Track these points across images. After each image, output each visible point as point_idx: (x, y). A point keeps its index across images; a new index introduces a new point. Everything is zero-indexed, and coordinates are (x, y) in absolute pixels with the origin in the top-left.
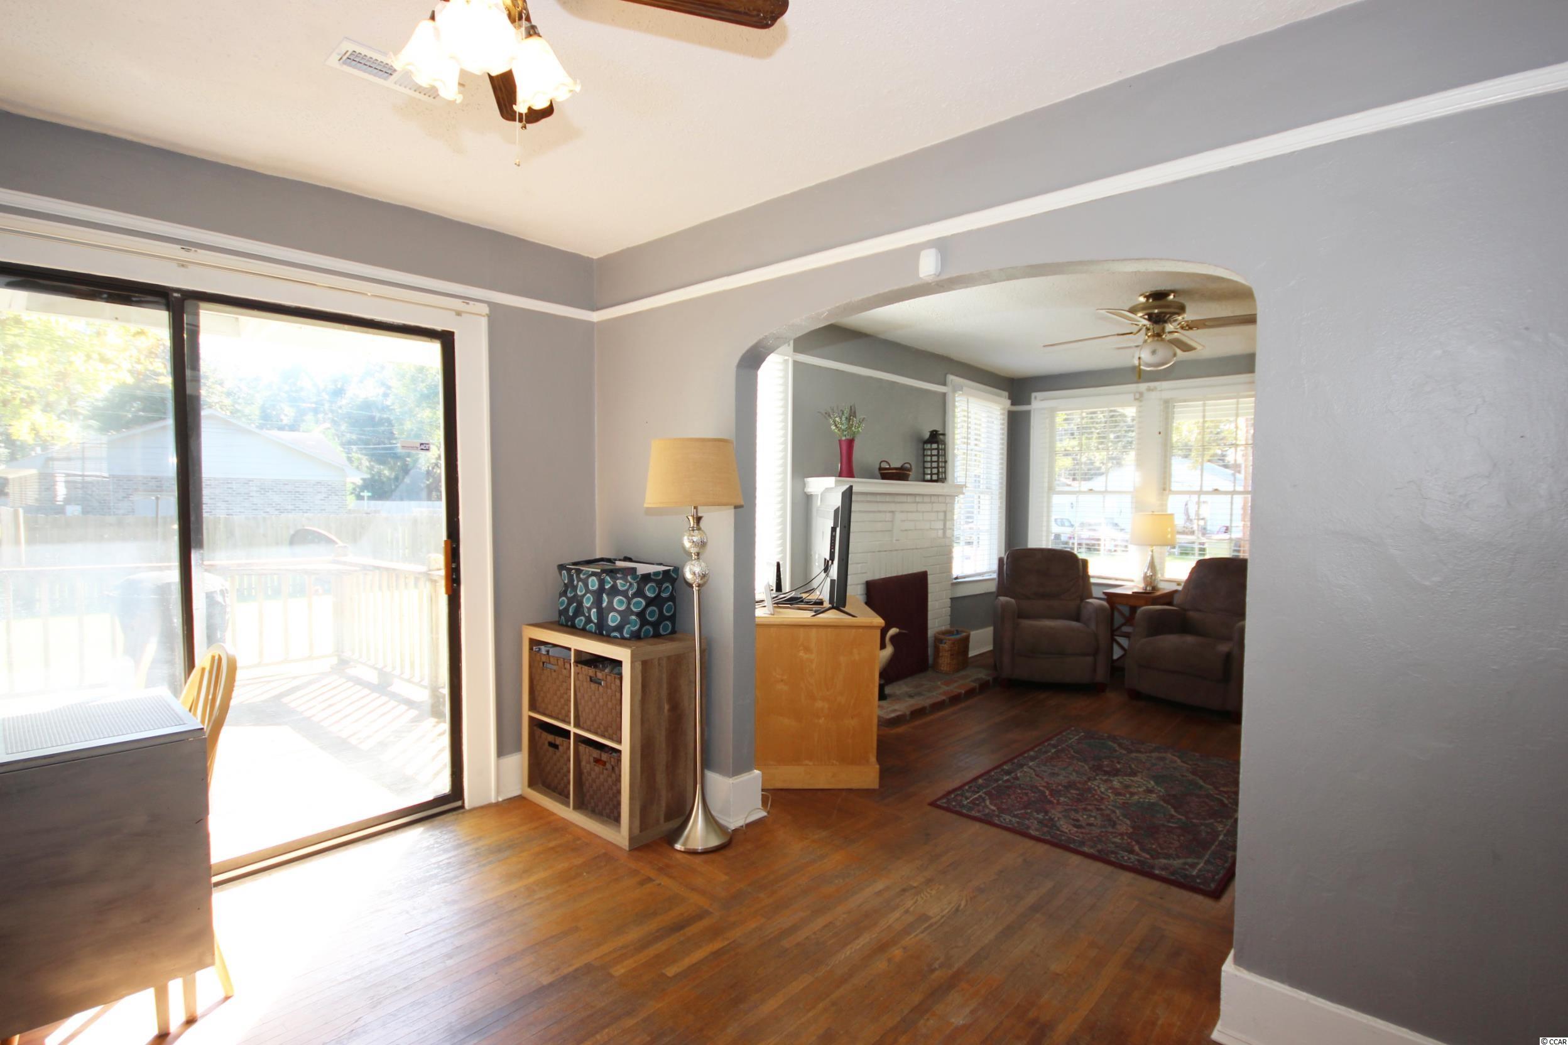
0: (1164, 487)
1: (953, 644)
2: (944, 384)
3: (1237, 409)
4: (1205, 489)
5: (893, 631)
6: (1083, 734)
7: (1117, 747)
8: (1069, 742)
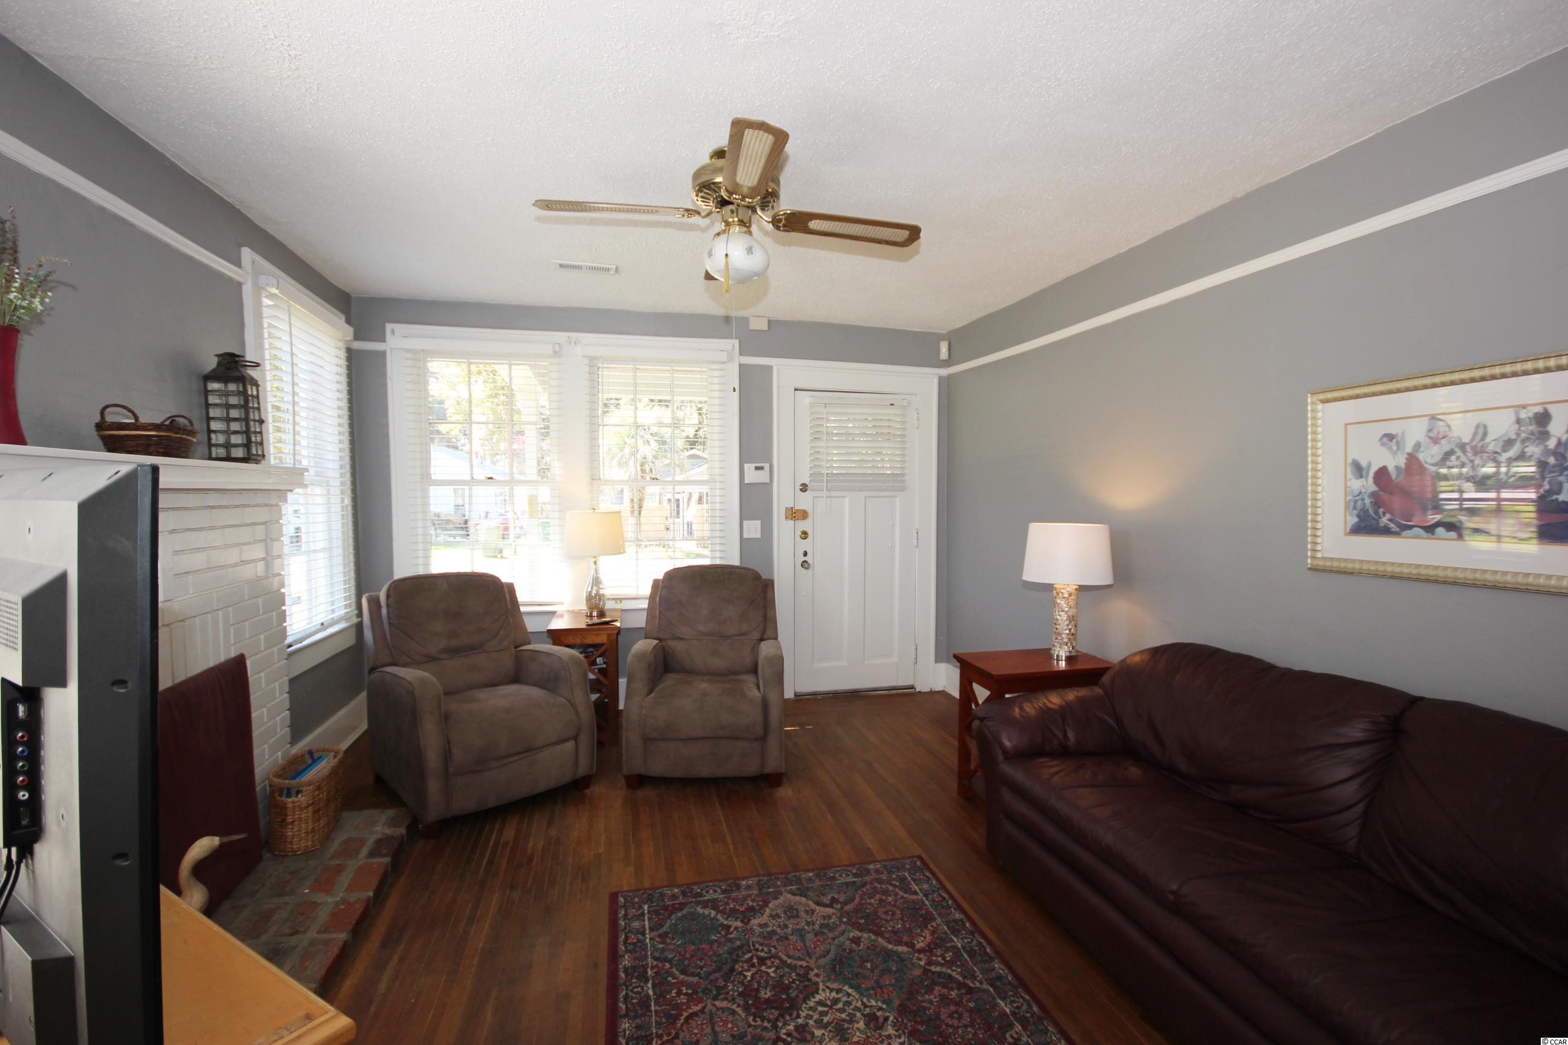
1: (319, 786)
2: (239, 265)
5: (203, 846)
6: (646, 907)
7: (719, 916)
8: (649, 945)
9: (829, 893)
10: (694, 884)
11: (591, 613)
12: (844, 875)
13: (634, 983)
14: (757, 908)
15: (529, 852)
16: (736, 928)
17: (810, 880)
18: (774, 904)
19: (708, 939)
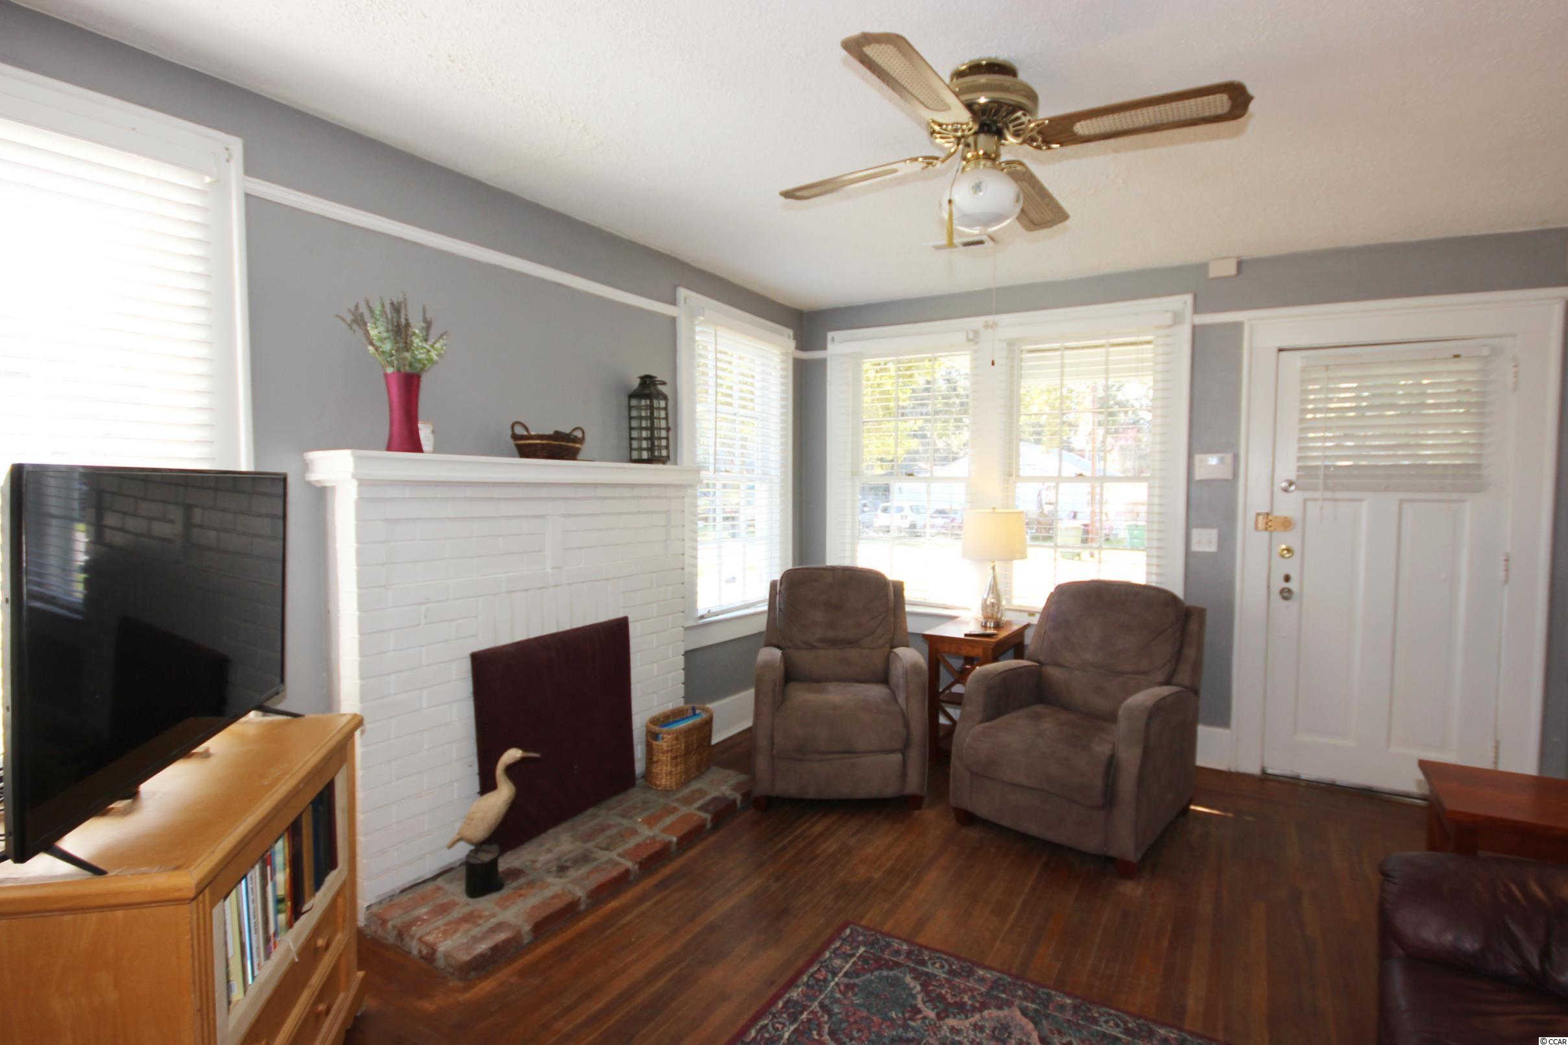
0: (1010, 471)
1: (677, 739)
2: (673, 302)
3: (1107, 363)
4: (1064, 474)
5: (513, 755)
6: (862, 949)
7: (920, 997)
8: (829, 989)
9: (1070, 1035)
10: (927, 948)
11: (986, 623)
12: (1111, 1024)
13: (783, 1018)
14: (968, 1007)
15: (818, 852)
16: (925, 1018)
17: (1062, 1007)
18: (990, 1014)
19: (886, 1014)
